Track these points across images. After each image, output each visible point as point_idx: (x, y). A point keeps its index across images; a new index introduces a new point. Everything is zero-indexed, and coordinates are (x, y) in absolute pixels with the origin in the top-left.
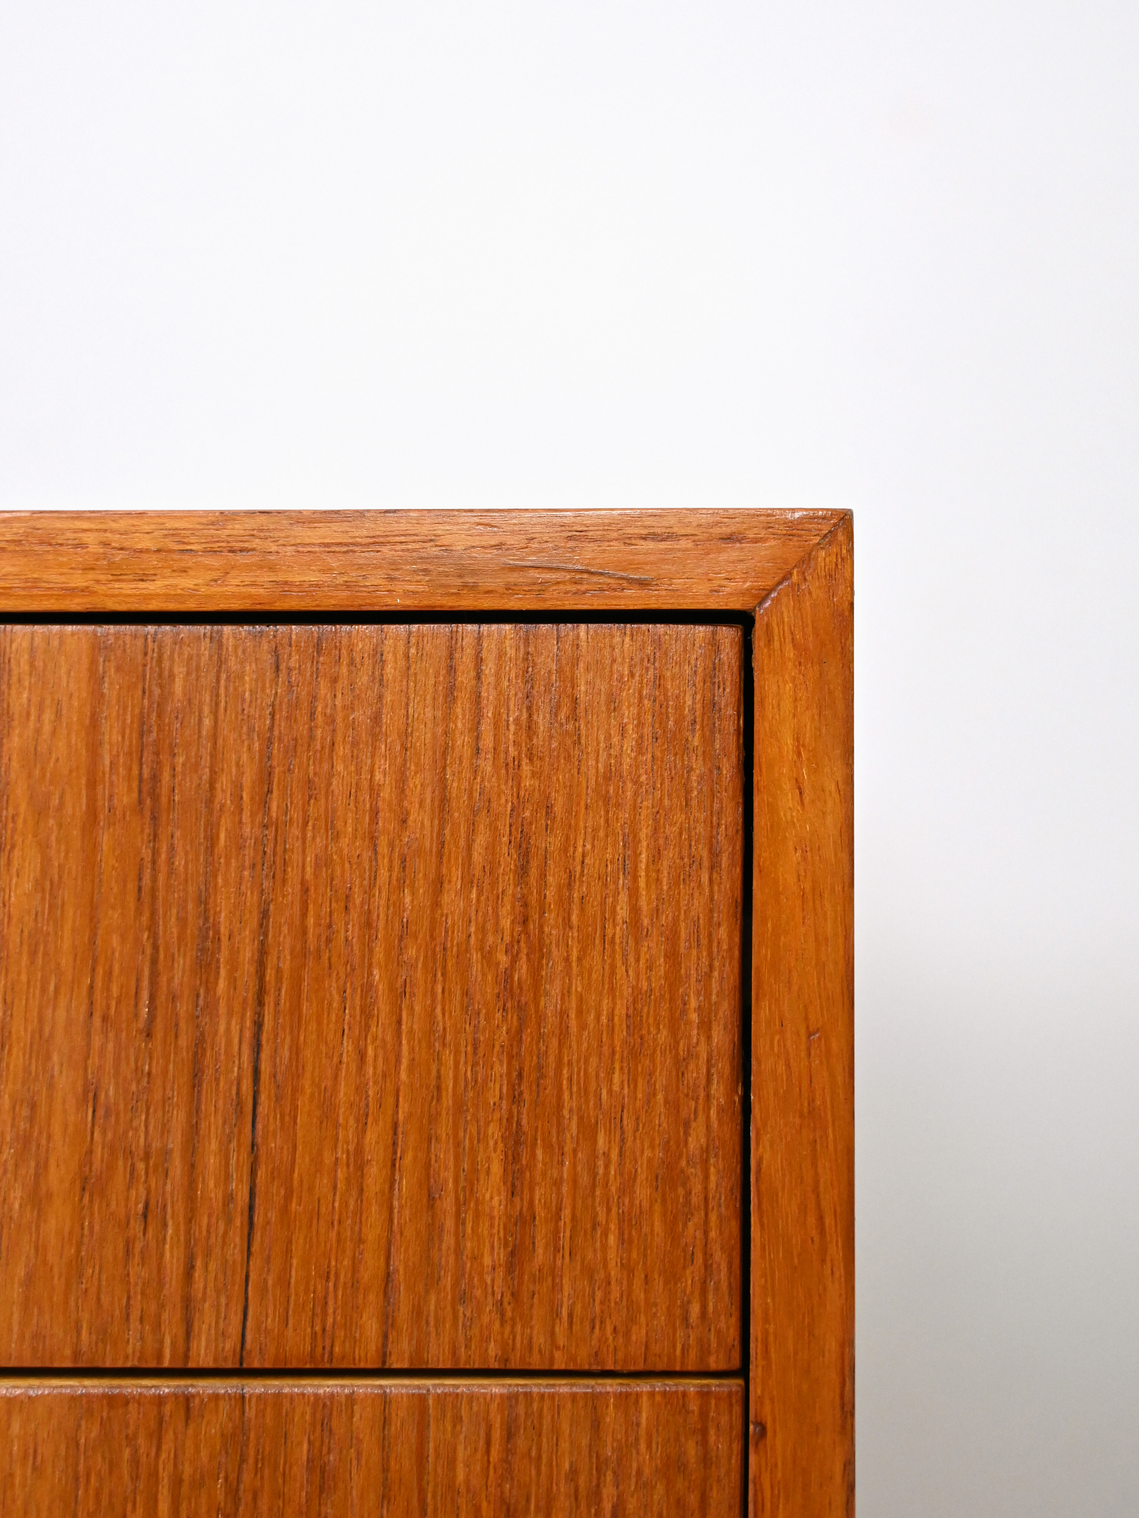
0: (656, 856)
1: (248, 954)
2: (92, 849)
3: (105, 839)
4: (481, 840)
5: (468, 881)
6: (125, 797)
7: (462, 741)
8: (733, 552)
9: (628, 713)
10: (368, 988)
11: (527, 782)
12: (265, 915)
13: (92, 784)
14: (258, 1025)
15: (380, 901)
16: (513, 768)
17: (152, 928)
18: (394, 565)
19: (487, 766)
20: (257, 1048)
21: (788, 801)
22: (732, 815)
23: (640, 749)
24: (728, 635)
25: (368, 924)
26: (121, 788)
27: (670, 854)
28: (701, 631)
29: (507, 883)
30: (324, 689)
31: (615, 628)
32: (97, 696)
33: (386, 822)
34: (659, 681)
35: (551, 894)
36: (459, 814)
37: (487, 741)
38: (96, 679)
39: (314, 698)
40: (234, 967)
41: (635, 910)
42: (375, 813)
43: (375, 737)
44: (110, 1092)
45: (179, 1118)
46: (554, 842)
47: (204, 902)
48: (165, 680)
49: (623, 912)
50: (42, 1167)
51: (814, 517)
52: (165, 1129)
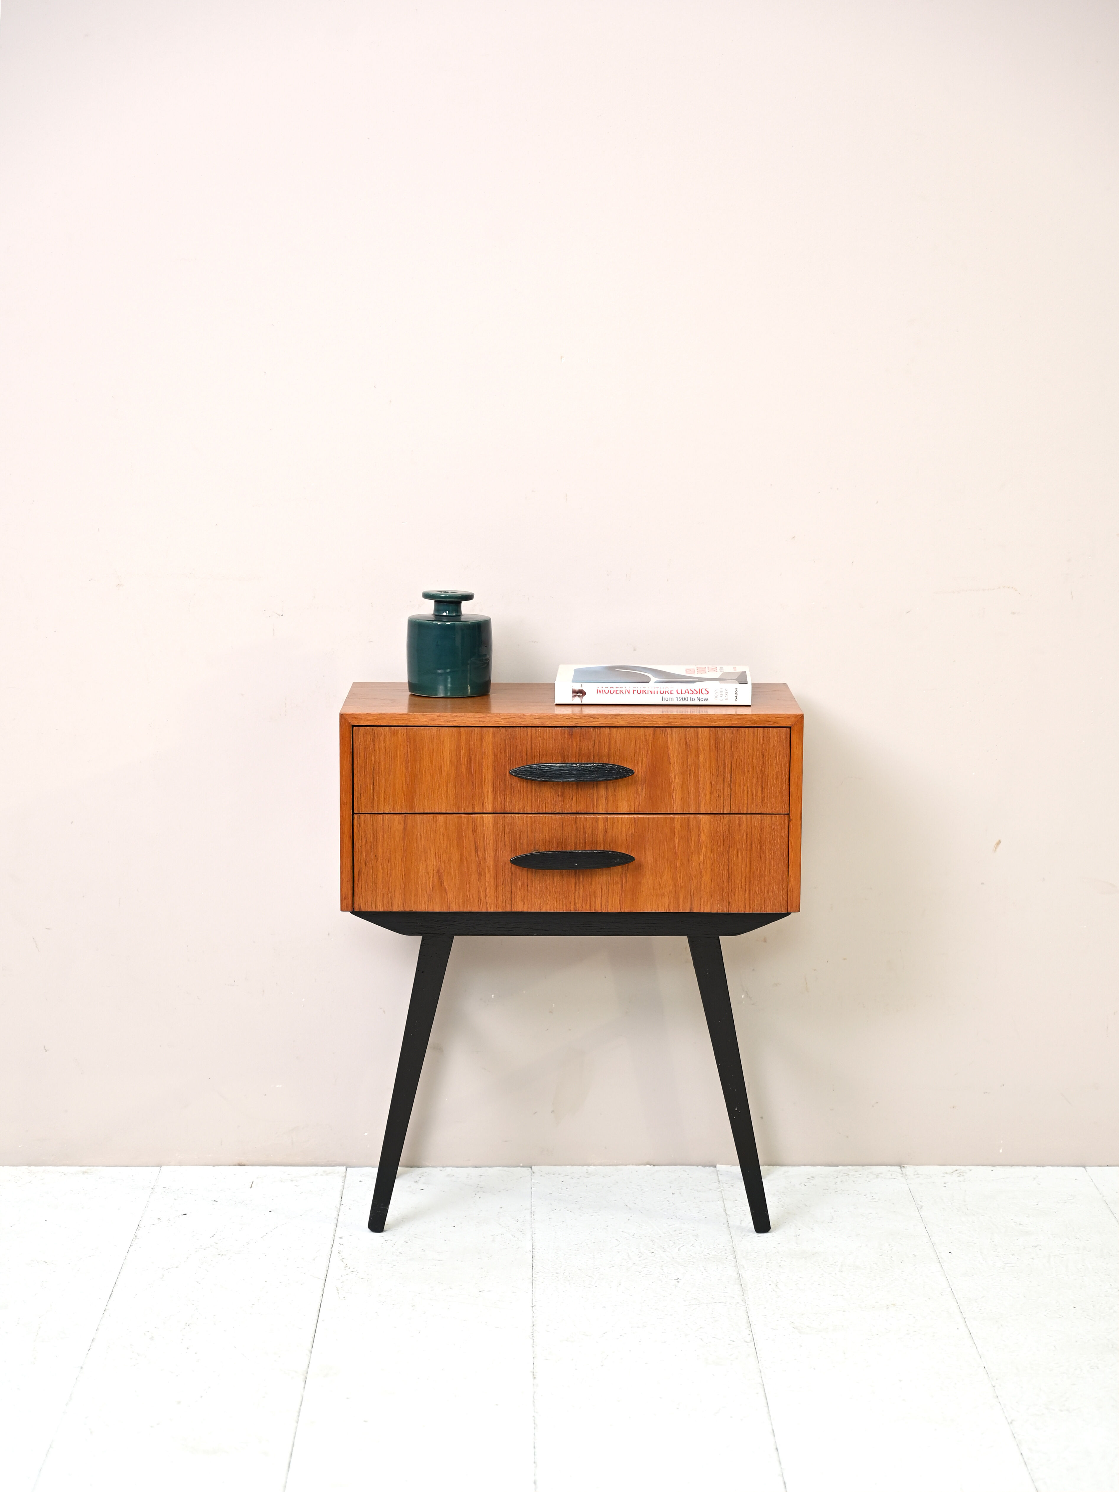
0: (779, 756)
1: (729, 767)
2: (710, 754)
3: (712, 753)
4: (758, 754)
5: (756, 758)
6: (714, 748)
7: (755, 742)
8: (789, 720)
9: (776, 739)
10: (744, 771)
11: (763, 747)
12: (731, 762)
13: (710, 747)
14: (731, 775)
15: (745, 760)
16: (762, 745)
17: (718, 764)
18: (747, 721)
19: (759, 745)
20: (731, 778)
21: (795, 749)
22: (789, 751)
23: (777, 743)
24: (788, 729)
25: (744, 763)
26: (713, 748)
27: (781, 755)
28: (785, 729)
29: (761, 758)
30: (738, 736)
31: (774, 728)
32: (710, 736)
33: (746, 752)
34: (780, 734)
35: (766, 760)
36: (755, 750)
37: (758, 742)
38: (710, 734)
39: (737, 736)
40: (728, 767)
41: (777, 762)
42: (745, 750)
43: (745, 742)
44: (713, 783)
45: (722, 786)
46: (767, 754)
47: (724, 761)
48: (718, 735)
49: (775, 762)
50: (706, 791)
51: (799, 715)
52: (720, 787)
